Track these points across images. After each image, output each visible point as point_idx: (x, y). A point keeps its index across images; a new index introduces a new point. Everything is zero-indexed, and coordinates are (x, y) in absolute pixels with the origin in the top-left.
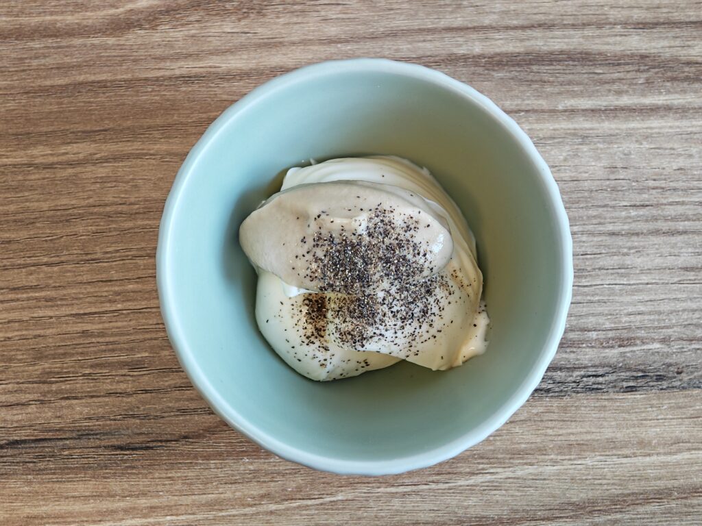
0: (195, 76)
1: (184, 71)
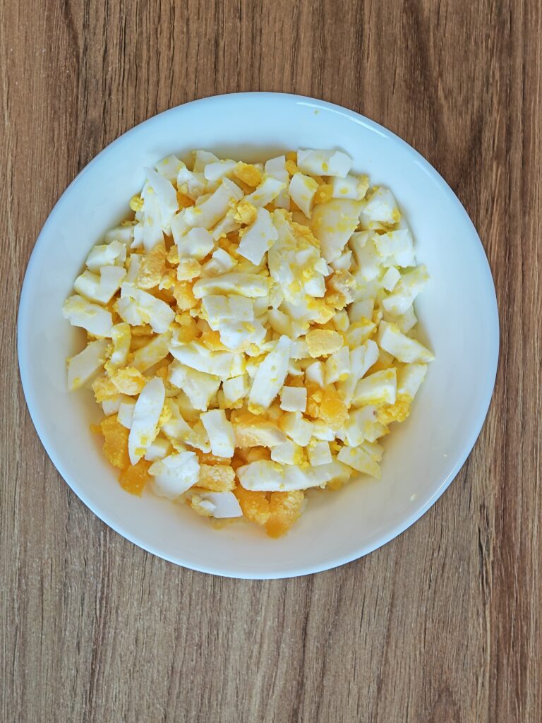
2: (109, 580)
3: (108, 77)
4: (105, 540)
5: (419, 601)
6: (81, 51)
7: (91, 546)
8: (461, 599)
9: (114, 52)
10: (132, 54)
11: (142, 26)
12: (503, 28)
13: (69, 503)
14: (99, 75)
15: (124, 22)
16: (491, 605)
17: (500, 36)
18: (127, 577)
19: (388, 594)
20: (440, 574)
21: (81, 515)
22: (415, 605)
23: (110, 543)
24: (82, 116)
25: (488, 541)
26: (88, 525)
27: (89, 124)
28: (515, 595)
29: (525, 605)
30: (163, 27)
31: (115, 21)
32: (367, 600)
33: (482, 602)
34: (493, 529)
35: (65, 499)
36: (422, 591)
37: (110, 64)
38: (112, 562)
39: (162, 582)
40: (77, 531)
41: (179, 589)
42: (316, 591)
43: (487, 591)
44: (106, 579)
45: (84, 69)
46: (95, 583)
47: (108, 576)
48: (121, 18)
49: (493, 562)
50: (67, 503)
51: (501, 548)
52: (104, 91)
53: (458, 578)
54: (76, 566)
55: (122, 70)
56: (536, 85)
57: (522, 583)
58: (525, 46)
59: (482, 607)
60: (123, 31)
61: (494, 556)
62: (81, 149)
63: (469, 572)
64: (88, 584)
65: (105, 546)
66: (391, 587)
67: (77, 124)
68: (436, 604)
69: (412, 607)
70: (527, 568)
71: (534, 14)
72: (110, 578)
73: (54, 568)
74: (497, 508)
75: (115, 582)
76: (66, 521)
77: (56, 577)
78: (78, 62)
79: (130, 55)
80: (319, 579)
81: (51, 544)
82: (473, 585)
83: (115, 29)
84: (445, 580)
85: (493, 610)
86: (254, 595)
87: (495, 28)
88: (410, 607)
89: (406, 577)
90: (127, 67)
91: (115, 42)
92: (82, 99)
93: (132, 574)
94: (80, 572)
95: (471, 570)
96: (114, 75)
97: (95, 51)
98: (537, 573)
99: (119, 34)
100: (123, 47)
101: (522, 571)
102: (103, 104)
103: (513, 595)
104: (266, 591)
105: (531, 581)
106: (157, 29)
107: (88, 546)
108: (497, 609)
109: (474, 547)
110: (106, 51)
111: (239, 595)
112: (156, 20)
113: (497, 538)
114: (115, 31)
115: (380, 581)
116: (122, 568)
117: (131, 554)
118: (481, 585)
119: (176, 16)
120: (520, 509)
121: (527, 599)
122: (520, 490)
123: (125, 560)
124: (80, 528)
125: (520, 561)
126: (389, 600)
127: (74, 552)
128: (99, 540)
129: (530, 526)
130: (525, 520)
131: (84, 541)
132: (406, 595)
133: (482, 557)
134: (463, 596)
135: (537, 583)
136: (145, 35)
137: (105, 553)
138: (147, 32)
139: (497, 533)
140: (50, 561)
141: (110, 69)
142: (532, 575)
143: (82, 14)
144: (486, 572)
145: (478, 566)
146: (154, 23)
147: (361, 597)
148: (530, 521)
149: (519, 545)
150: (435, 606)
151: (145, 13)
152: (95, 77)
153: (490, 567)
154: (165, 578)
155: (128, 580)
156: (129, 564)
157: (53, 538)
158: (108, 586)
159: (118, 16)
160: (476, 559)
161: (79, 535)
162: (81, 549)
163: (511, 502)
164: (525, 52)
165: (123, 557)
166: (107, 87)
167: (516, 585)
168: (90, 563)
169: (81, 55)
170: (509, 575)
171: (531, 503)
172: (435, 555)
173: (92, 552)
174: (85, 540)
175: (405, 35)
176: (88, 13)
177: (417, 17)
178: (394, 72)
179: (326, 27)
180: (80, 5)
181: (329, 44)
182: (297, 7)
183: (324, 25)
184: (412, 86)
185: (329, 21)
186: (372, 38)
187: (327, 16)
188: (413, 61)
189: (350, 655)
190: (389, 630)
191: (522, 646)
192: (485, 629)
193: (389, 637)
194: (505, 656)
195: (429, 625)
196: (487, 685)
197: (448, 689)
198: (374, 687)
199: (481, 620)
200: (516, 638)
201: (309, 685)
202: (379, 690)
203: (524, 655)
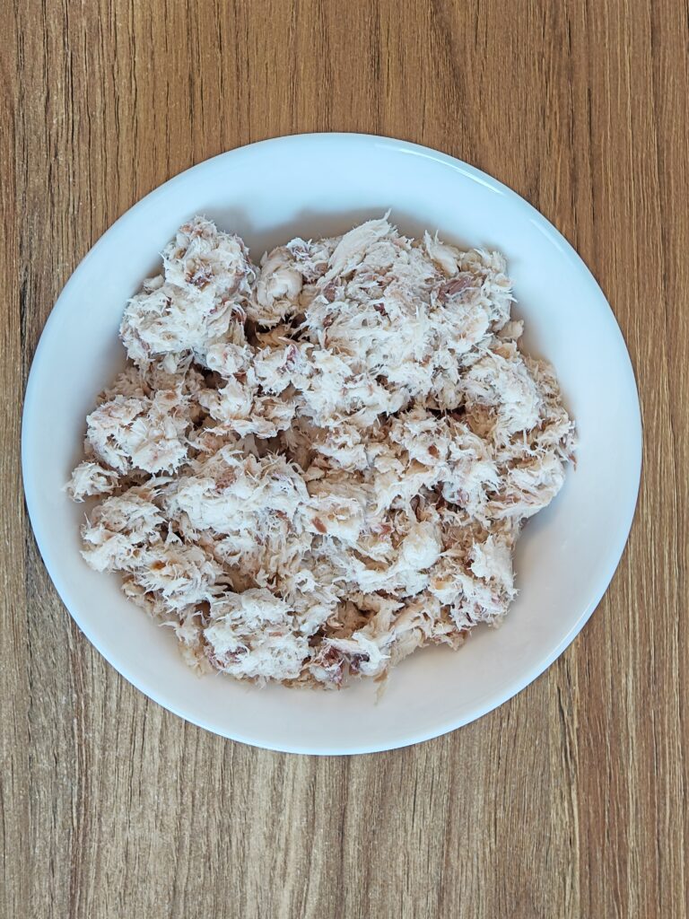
0: (379, 69)
1: (384, 57)
2: (87, 780)
3: (53, 132)
4: (80, 730)
5: (485, 784)
6: (16, 99)
7: (62, 738)
8: (540, 779)
9: (58, 99)
10: (82, 101)
11: (93, 64)
12: (561, 44)
13: (31, 685)
14: (41, 130)
15: (69, 59)
16: (578, 785)
17: (557, 55)
18: (110, 775)
19: (446, 777)
20: (511, 749)
21: (47, 699)
22: (481, 790)
23: (86, 733)
24: (21, 185)
25: (570, 703)
26: (57, 711)
27: (31, 195)
28: (608, 771)
29: (621, 783)
30: (121, 64)
31: (58, 60)
32: (419, 786)
33: (566, 783)
34: (576, 688)
35: (25, 680)
36: (488, 771)
37: (55, 115)
38: (90, 757)
39: (156, 779)
40: (42, 720)
41: (179, 787)
42: (354, 780)
43: (572, 767)
44: (84, 779)
45: (20, 123)
46: (70, 785)
47: (86, 775)
48: (65, 55)
49: (577, 730)
50: (28, 684)
51: (588, 711)
52: (48, 150)
53: (535, 753)
54: (44, 764)
55: (71, 121)
56: (606, 115)
57: (616, 754)
58: (590, 65)
59: (566, 787)
60: (69, 71)
61: (579, 723)
62: (22, 227)
63: (548, 745)
64: (61, 786)
65: (80, 736)
66: (450, 768)
67: (15, 195)
68: (507, 787)
69: (478, 793)
70: (622, 735)
71: (599, 23)
72: (89, 777)
73: (15, 768)
74: (580, 661)
75: (95, 782)
76: (29, 707)
77: (19, 780)
78: (13, 114)
79: (80, 102)
80: (356, 764)
81: (10, 739)
82: (554, 760)
83: (59, 69)
84: (519, 756)
85: (581, 791)
86: (275, 789)
87: (550, 44)
88: (476, 793)
89: (468, 756)
90: (77, 118)
91: (59, 86)
92: (21, 163)
93: (116, 771)
94: (50, 772)
95: (551, 742)
96: (60, 128)
97: (34, 99)
98: (634, 741)
99: (63, 75)
100: (70, 93)
101: (616, 738)
102: (48, 167)
103: (605, 770)
104: (290, 783)
105: (628, 752)
106: (113, 67)
107: (58, 738)
108: (586, 789)
109: (553, 711)
110: (48, 99)
111: (255, 791)
112: (112, 55)
113: (581, 699)
114: (59, 72)
115: (435, 762)
116: (104, 764)
117: (115, 746)
118: (564, 760)
119: (137, 49)
120: (609, 661)
121: (623, 774)
122: (608, 636)
123: (107, 753)
124: (46, 716)
125: (612, 726)
126: (447, 785)
127: (41, 747)
128: (72, 729)
129: (624, 681)
130: (616, 674)
131: (52, 732)
132: (469, 778)
133: (564, 724)
134: (542, 775)
135: (635, 753)
136: (97, 75)
137: (80, 745)
138: (100, 72)
139: (581, 693)
140: (9, 759)
141: (54, 122)
142: (628, 743)
143: (14, 51)
144: (570, 744)
145: (560, 736)
146: (109, 59)
147: (411, 784)
148: (624, 675)
149: (610, 706)
150: (507, 790)
151: (96, 47)
152: (35, 133)
153: (574, 737)
154: (159, 773)
155: (112, 778)
156: (112, 759)
157: (12, 730)
158: (86, 788)
159: (61, 51)
160: (557, 728)
161: (46, 724)
162: (49, 743)
163: (598, 651)
164: (589, 74)
165: (104, 749)
166: (52, 145)
167: (609, 757)
168: (62, 759)
169: (16, 106)
170: (599, 744)
171: (623, 652)
172: (504, 725)
173: (63, 746)
174: (54, 731)
175: (434, 58)
176: (22, 51)
177: (449, 35)
178: (422, 108)
179: (332, 54)
180: (11, 41)
181: (336, 76)
182: (293, 29)
183: (329, 51)
184: (447, 124)
185: (335, 45)
186: (393, 65)
187: (332, 40)
188: (446, 92)
189: (401, 858)
190: (449, 824)
191: (620, 835)
192: (571, 816)
193: (449, 832)
194: (599, 848)
195: (500, 814)
196: (577, 886)
197: (527, 895)
198: (433, 897)
199: (566, 804)
200: (611, 825)
201: (350, 899)
202: (440, 900)
203: (623, 846)
